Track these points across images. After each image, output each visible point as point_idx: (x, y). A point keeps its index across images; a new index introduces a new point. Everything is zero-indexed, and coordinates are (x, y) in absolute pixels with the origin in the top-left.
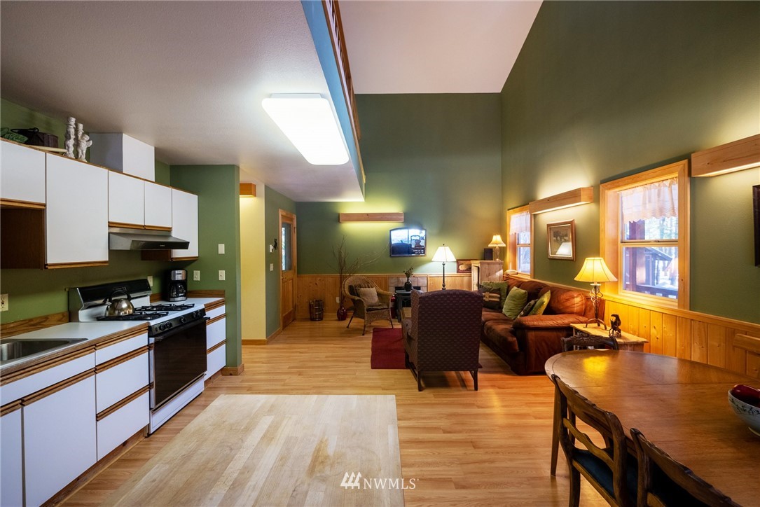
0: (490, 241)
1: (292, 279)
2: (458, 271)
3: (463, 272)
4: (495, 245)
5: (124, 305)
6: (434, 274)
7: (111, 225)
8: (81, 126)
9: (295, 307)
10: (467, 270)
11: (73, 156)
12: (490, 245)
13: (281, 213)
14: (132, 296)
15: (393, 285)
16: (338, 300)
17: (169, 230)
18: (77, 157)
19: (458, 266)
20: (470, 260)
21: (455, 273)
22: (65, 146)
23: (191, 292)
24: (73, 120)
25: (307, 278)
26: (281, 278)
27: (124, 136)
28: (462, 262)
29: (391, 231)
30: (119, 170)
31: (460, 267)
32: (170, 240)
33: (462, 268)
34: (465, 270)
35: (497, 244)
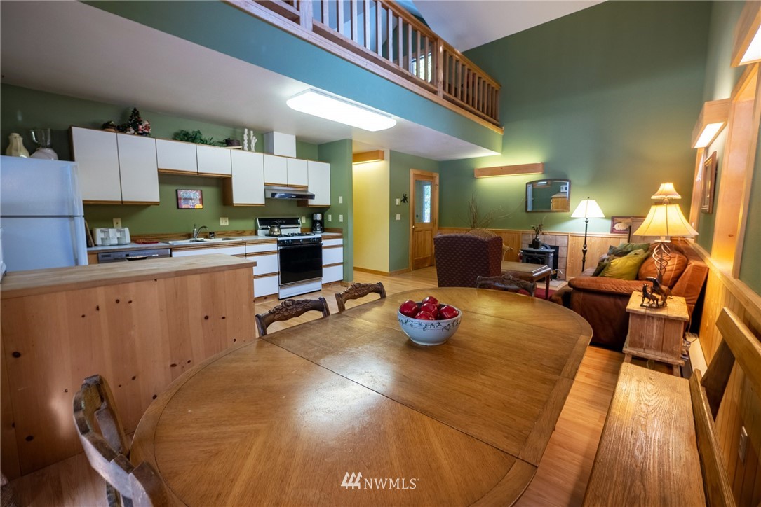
1: (431, 230)
2: (613, 230)
3: (620, 232)
4: (664, 197)
5: (276, 230)
7: (265, 184)
8: (252, 132)
11: (247, 149)
12: (654, 197)
13: (412, 172)
14: (282, 226)
15: (526, 242)
17: (306, 187)
18: (250, 149)
19: (613, 225)
20: (630, 217)
21: (608, 233)
22: (243, 145)
23: (327, 229)
24: (246, 130)
25: (447, 230)
26: (412, 227)
27: (274, 132)
28: (619, 220)
29: (527, 184)
30: (272, 154)
31: (616, 225)
32: (308, 194)
33: (619, 227)
34: (624, 230)
35: (666, 195)
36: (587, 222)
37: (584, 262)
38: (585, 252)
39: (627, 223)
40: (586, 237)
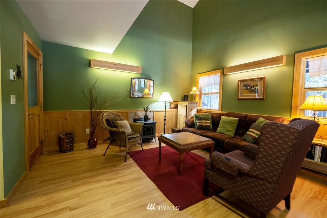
0: (191, 91)
1: (39, 116)
2: (170, 108)
3: (173, 108)
4: (194, 93)
6: (158, 110)
9: (41, 143)
10: (175, 107)
12: (191, 93)
15: (132, 118)
16: (88, 131)
19: (170, 105)
20: (177, 101)
25: (56, 114)
26: (27, 114)
28: (172, 103)
29: (132, 79)
31: (171, 105)
33: (173, 106)
34: (174, 107)
35: (195, 92)
36: (166, 104)
37: (165, 125)
38: (165, 120)
39: (175, 104)
40: (165, 111)
